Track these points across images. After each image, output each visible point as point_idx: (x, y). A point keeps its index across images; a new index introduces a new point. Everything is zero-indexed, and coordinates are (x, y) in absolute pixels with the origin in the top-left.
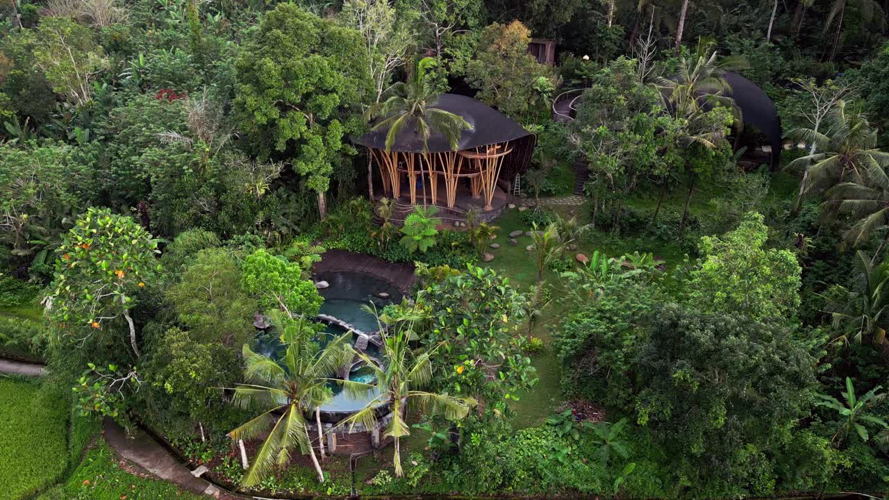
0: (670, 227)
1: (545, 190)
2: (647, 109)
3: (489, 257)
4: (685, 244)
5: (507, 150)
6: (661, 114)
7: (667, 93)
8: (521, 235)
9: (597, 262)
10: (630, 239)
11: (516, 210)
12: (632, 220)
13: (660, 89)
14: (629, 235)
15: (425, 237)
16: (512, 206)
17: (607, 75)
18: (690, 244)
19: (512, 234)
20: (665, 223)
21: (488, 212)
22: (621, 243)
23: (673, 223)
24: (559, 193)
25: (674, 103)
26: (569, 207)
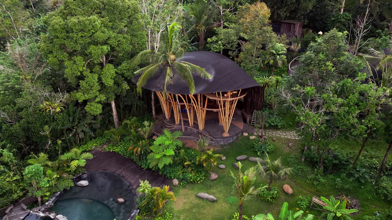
0: (369, 171)
1: (273, 124)
2: (353, 75)
3: (214, 176)
4: (380, 191)
5: (240, 95)
6: (366, 81)
7: (374, 62)
8: (244, 160)
9: (286, 213)
10: (332, 176)
11: (248, 138)
12: (334, 162)
13: (368, 59)
14: (331, 173)
15: (165, 156)
16: (246, 134)
17: (320, 44)
18: (385, 192)
19: (238, 158)
20: (363, 166)
21: (226, 138)
22: (322, 180)
23: (371, 168)
24: (283, 128)
25: (380, 72)
26: (289, 140)
